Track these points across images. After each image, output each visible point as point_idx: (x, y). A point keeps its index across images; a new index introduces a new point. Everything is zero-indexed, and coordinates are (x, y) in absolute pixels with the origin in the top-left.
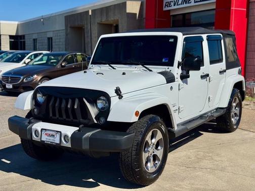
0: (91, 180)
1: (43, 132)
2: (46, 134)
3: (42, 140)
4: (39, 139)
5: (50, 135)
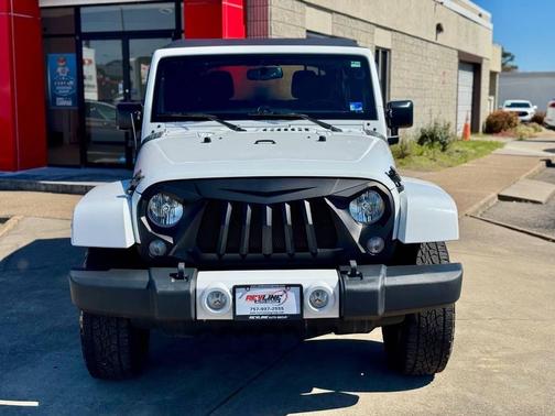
0: (316, 391)
1: (238, 295)
2: (251, 298)
3: (238, 313)
4: (224, 315)
5: (263, 299)
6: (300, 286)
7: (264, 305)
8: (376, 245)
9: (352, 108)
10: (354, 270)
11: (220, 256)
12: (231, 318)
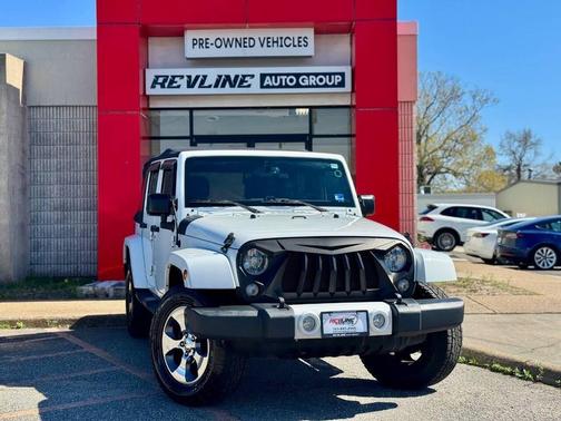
1: (324, 319)
2: (333, 321)
3: (325, 332)
4: (315, 334)
5: (341, 321)
6: (366, 311)
7: (342, 326)
8: (403, 285)
9: (337, 198)
10: (400, 300)
11: (299, 295)
12: (320, 337)
